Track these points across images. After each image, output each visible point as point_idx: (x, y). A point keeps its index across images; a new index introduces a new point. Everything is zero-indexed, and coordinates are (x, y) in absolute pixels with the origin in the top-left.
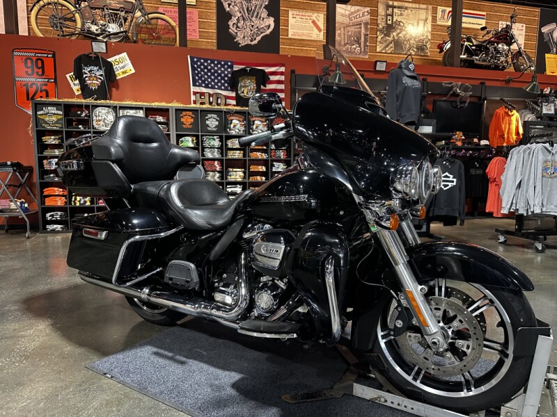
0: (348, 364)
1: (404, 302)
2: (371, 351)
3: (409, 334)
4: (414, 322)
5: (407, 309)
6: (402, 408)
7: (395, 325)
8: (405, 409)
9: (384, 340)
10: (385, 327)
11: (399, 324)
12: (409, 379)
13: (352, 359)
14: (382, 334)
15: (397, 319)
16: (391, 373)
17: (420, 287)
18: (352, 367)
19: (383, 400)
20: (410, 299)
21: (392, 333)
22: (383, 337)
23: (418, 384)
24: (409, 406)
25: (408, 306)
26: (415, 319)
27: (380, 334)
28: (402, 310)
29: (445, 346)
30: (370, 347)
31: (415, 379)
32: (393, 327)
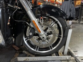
0: (16, 50)
1: (32, 26)
2: (22, 45)
3: (34, 37)
4: (36, 32)
5: (33, 28)
6: (34, 60)
7: (29, 35)
8: (35, 60)
9: (26, 41)
10: (26, 37)
11: (31, 34)
12: (35, 50)
13: (17, 48)
14: (25, 39)
15: (30, 32)
16: (29, 51)
17: (37, 19)
18: (17, 51)
19: (28, 59)
20: (34, 24)
21: (29, 38)
22: (26, 40)
23: (38, 51)
24: (36, 59)
25: (34, 27)
26: (36, 31)
27: (24, 39)
28: (31, 29)
29: (46, 38)
30: (21, 44)
31: (37, 50)
32: (29, 36)
